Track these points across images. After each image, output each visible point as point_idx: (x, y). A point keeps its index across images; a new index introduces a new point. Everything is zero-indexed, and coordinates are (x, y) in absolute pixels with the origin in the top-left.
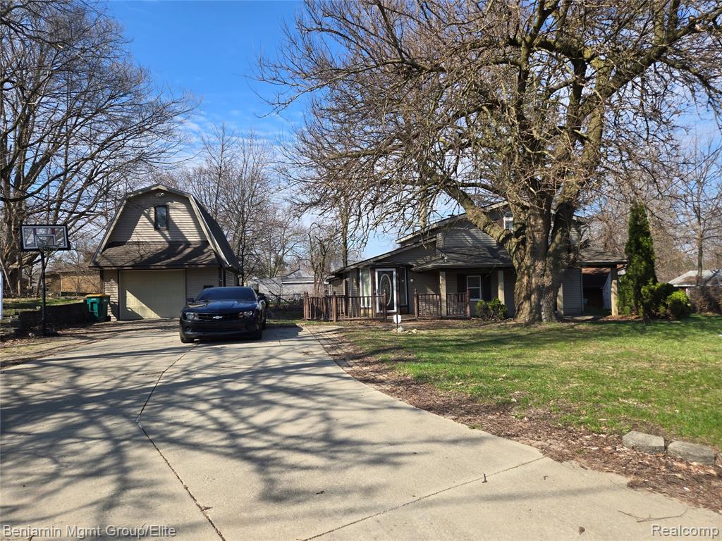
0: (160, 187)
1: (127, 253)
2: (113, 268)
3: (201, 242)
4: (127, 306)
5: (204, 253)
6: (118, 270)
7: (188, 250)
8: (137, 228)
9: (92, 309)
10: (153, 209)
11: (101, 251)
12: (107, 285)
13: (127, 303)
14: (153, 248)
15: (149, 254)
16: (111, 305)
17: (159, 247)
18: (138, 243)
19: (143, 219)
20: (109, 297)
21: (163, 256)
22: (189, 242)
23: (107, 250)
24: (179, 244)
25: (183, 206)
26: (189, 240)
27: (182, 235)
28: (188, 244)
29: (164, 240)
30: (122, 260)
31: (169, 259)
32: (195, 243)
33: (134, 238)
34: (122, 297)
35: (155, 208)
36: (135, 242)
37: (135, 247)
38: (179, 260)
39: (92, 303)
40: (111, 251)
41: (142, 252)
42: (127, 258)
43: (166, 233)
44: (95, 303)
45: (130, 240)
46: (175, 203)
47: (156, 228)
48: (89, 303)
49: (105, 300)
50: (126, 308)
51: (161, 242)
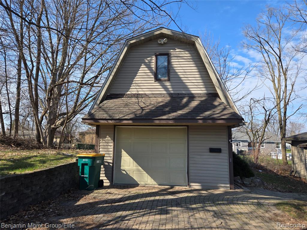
0: (165, 31)
1: (126, 105)
2: (110, 122)
3: (208, 94)
4: (122, 168)
5: (215, 107)
6: (115, 126)
7: (194, 104)
8: (137, 79)
9: (83, 173)
10: (154, 58)
11: (98, 102)
12: (102, 142)
13: (122, 164)
14: (154, 101)
15: (150, 107)
16: (105, 167)
17: (160, 100)
18: (137, 96)
19: (143, 70)
20: (103, 157)
21: (167, 109)
22: (192, 94)
23: (105, 102)
24: (182, 96)
25: (186, 54)
26: (193, 92)
27: (186, 87)
28: (192, 97)
29: (165, 92)
30: (120, 113)
31: (176, 112)
32: (200, 95)
33: (133, 90)
34: (117, 157)
35: (156, 56)
36: (134, 94)
37: (134, 100)
38: (187, 113)
39: (83, 165)
40: (109, 103)
41: (142, 105)
42: (126, 110)
43: (168, 84)
44: (87, 164)
45: (129, 93)
46: (177, 50)
47: (157, 79)
48: (80, 165)
49: (98, 162)
50: (120, 170)
51: (161, 94)
